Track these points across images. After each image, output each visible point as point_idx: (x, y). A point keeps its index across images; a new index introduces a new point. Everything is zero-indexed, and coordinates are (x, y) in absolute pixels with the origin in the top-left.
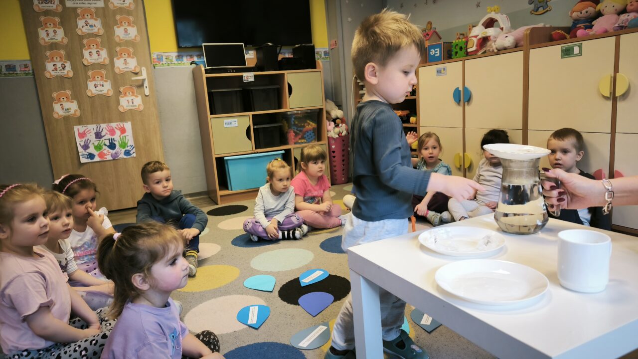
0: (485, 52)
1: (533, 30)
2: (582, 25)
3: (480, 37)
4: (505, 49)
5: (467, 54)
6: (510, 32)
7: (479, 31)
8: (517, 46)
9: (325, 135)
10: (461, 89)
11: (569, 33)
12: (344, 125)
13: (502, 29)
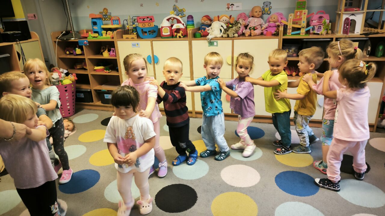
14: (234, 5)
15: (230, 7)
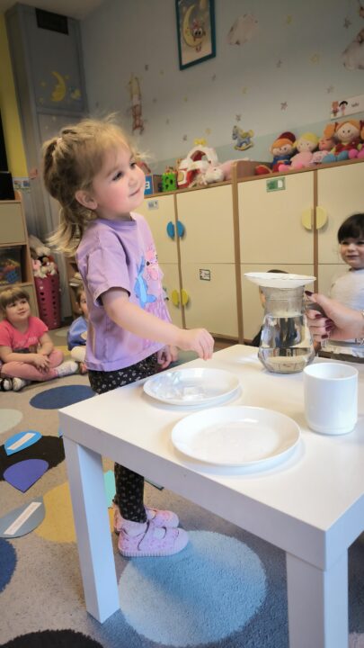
0: (195, 185)
1: (240, 164)
2: (282, 161)
3: (189, 169)
4: (215, 182)
5: (178, 187)
6: (218, 165)
7: (188, 164)
8: (225, 180)
9: (31, 276)
10: (174, 223)
11: (271, 168)
12: (52, 263)
13: (210, 162)
14: (347, 103)
15: (339, 108)
